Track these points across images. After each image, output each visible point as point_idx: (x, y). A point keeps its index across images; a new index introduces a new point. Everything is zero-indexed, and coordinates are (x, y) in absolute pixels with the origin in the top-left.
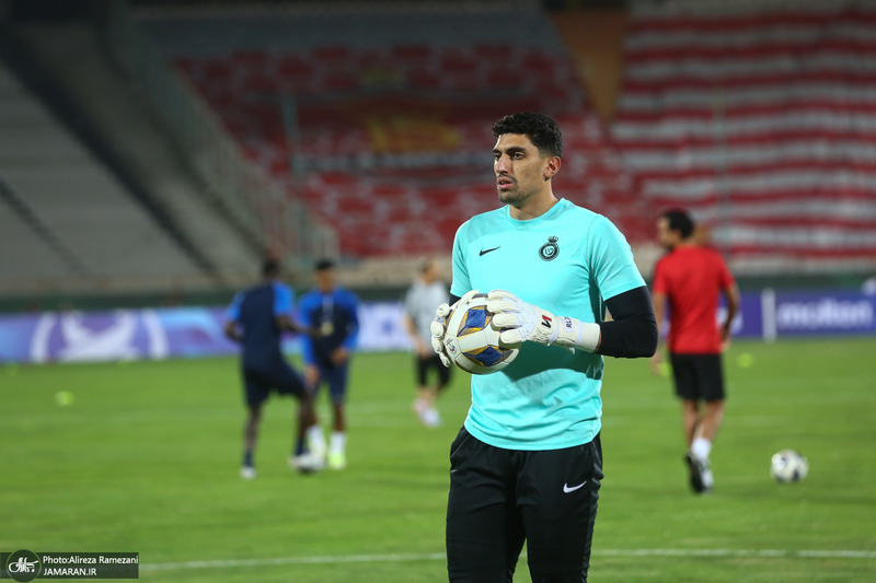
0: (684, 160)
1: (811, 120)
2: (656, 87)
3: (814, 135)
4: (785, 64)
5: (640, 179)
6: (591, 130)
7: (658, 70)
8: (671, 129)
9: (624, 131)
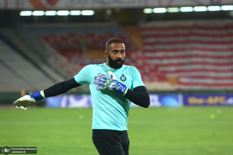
0: (165, 62)
1: (194, 52)
2: (152, 44)
3: (197, 56)
4: (182, 39)
5: (157, 66)
6: (140, 54)
7: (152, 40)
8: (160, 54)
9: (148, 55)
